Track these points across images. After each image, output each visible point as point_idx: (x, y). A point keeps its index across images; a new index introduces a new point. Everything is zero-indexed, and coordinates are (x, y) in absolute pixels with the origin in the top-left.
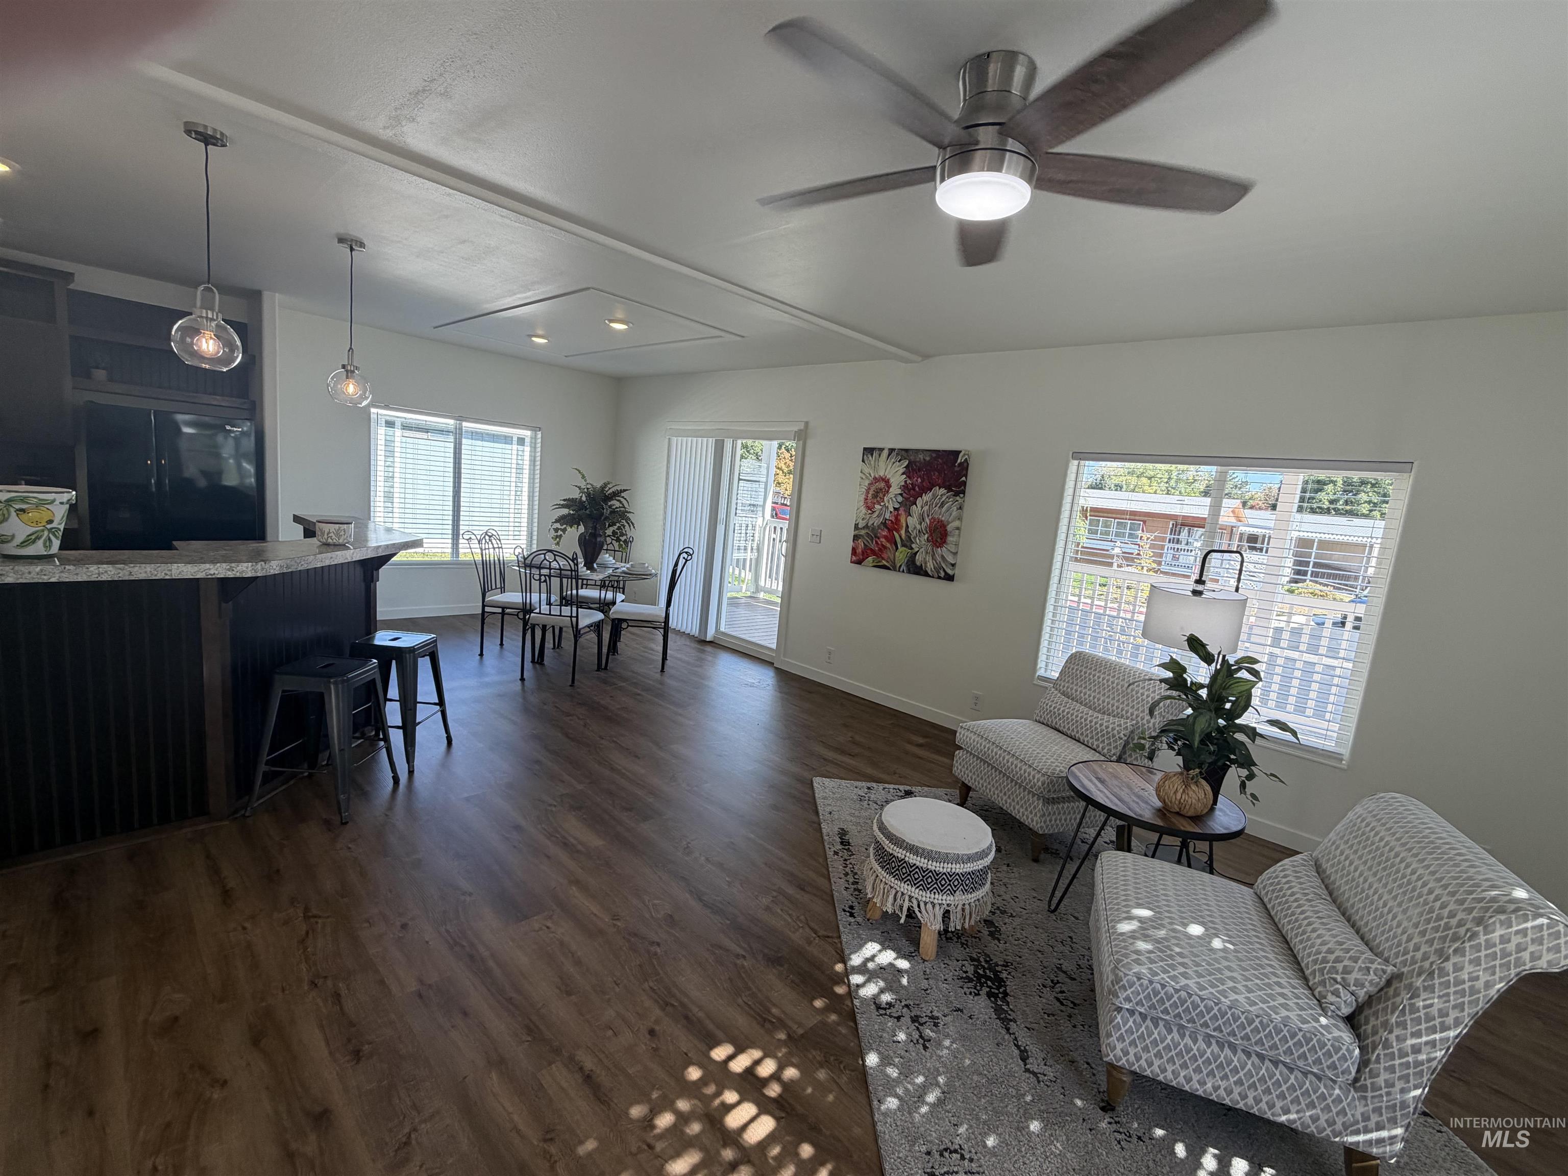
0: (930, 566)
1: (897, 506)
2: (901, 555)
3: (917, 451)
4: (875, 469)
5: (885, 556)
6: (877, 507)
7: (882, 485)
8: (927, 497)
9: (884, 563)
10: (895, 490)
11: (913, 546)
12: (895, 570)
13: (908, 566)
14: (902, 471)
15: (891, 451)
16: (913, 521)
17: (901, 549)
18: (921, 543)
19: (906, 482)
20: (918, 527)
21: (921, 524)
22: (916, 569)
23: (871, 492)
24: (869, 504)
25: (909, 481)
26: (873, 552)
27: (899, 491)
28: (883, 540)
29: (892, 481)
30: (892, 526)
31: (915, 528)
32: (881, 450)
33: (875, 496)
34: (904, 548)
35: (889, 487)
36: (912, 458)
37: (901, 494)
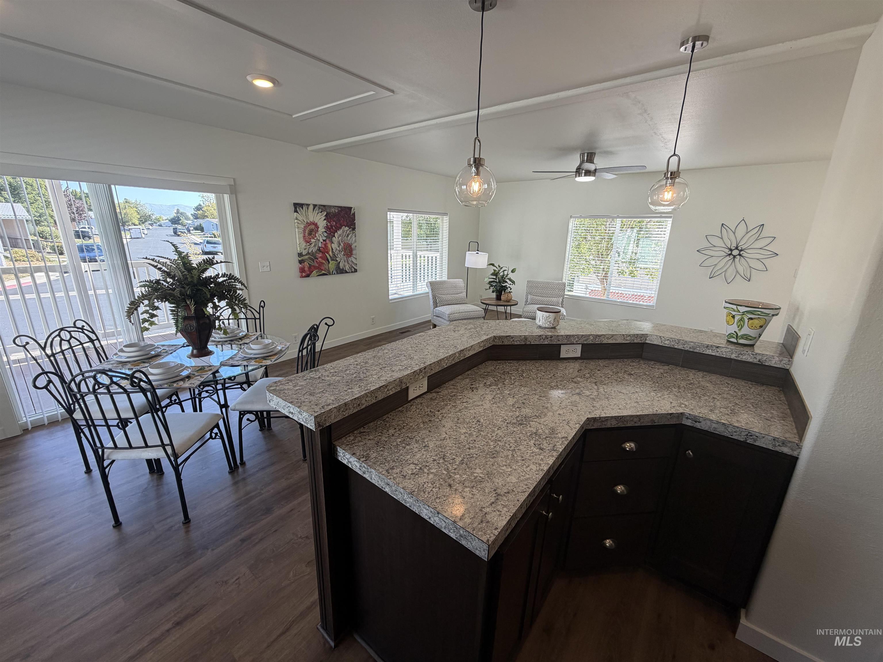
0: (347, 268)
1: (325, 239)
2: (332, 265)
3: (330, 207)
4: (307, 217)
5: (322, 268)
6: (313, 240)
7: (313, 227)
8: (340, 232)
9: (323, 272)
10: (321, 229)
11: (337, 259)
12: (330, 274)
13: (337, 271)
14: (324, 218)
15: (315, 206)
16: (335, 246)
17: (331, 262)
18: (341, 257)
19: (327, 224)
20: (338, 249)
21: (339, 247)
22: (341, 271)
23: (307, 232)
24: (308, 240)
25: (329, 224)
26: (315, 268)
27: (324, 230)
28: (320, 259)
29: (318, 224)
30: (323, 250)
31: (337, 249)
32: (308, 205)
33: (310, 233)
34: (333, 262)
35: (318, 228)
36: (328, 210)
37: (326, 232)
